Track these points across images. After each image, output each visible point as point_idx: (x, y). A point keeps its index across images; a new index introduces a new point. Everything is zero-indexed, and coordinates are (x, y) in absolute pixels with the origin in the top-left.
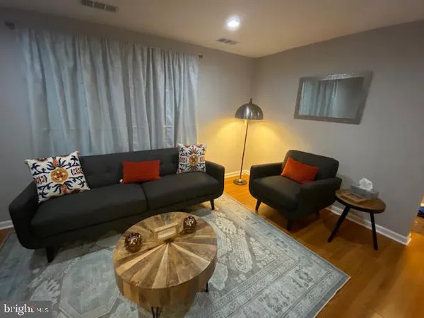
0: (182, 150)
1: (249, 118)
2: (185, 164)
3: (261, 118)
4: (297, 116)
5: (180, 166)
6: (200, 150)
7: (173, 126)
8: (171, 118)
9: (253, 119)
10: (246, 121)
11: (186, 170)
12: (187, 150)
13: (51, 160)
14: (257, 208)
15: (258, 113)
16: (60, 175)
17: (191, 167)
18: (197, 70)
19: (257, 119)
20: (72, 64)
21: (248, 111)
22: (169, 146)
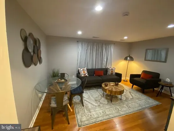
0: (109, 69)
1: (129, 60)
2: (109, 72)
3: (133, 60)
4: (145, 60)
5: (108, 73)
6: (114, 69)
7: (106, 62)
8: (105, 60)
9: (130, 60)
10: (128, 61)
11: (110, 74)
12: (110, 69)
13: (82, 69)
14: (132, 87)
15: (132, 59)
16: (84, 72)
17: (111, 73)
18: (113, 47)
19: (132, 60)
20: (87, 48)
21: (128, 58)
22: (104, 68)
